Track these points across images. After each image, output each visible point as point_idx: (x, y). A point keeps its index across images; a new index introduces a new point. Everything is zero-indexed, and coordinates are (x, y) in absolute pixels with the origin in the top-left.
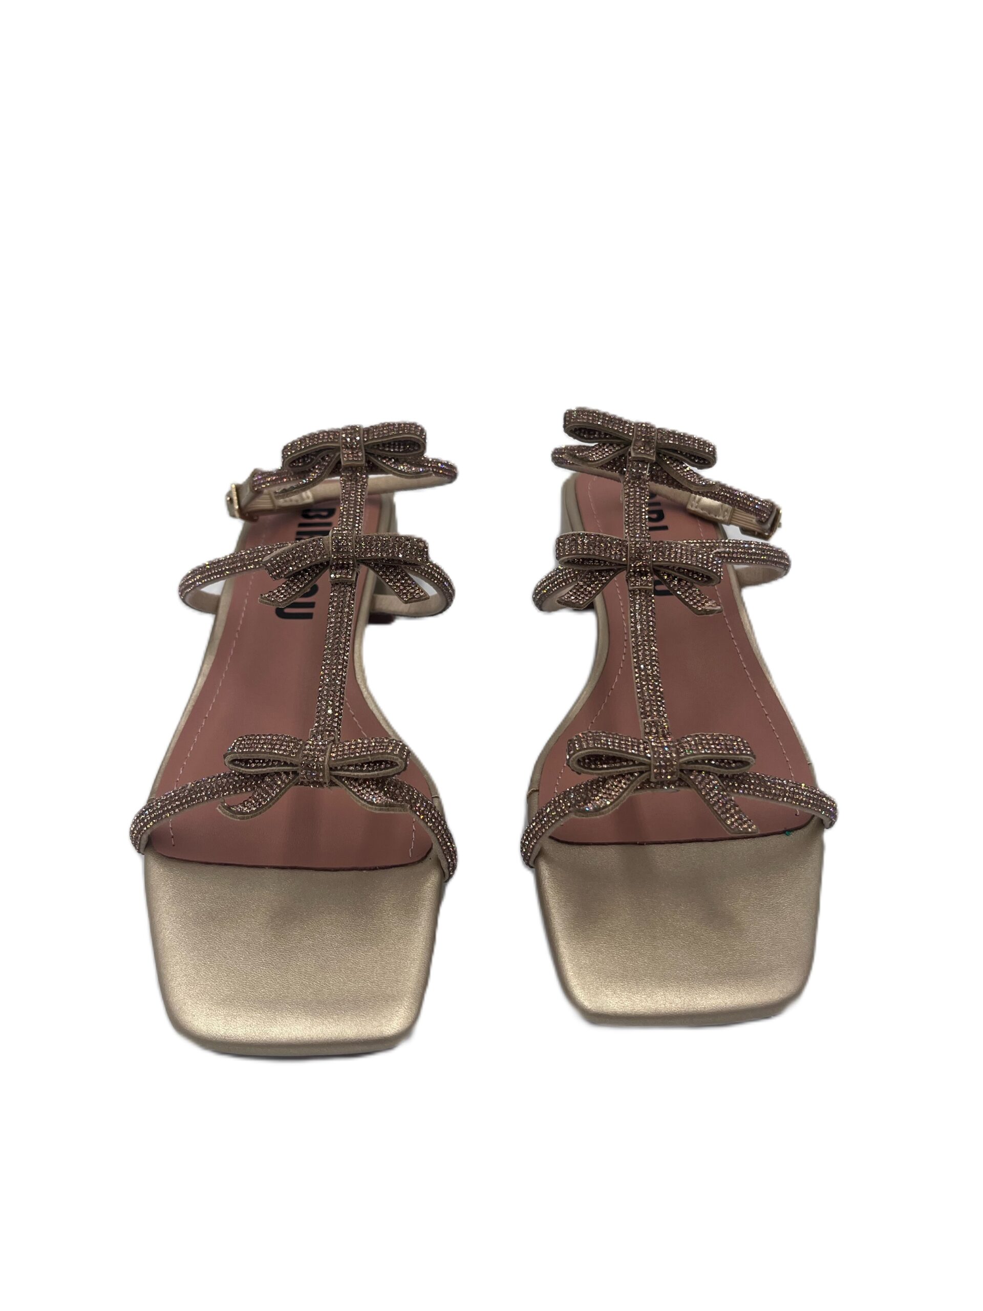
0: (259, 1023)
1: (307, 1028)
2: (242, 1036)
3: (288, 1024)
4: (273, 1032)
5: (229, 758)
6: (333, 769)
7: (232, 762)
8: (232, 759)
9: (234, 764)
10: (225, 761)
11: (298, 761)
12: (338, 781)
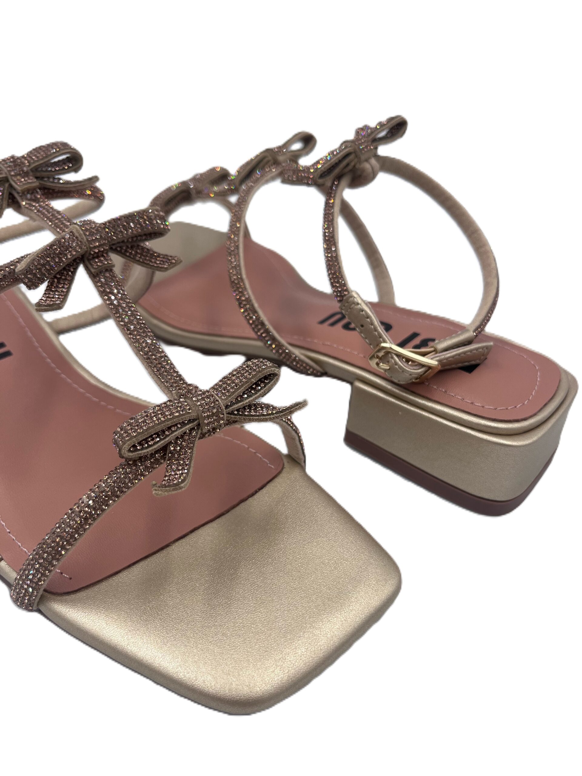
5: (126, 447)
6: (227, 407)
7: (129, 451)
8: (130, 447)
9: (132, 452)
10: (122, 453)
11: (197, 414)
12: (232, 416)
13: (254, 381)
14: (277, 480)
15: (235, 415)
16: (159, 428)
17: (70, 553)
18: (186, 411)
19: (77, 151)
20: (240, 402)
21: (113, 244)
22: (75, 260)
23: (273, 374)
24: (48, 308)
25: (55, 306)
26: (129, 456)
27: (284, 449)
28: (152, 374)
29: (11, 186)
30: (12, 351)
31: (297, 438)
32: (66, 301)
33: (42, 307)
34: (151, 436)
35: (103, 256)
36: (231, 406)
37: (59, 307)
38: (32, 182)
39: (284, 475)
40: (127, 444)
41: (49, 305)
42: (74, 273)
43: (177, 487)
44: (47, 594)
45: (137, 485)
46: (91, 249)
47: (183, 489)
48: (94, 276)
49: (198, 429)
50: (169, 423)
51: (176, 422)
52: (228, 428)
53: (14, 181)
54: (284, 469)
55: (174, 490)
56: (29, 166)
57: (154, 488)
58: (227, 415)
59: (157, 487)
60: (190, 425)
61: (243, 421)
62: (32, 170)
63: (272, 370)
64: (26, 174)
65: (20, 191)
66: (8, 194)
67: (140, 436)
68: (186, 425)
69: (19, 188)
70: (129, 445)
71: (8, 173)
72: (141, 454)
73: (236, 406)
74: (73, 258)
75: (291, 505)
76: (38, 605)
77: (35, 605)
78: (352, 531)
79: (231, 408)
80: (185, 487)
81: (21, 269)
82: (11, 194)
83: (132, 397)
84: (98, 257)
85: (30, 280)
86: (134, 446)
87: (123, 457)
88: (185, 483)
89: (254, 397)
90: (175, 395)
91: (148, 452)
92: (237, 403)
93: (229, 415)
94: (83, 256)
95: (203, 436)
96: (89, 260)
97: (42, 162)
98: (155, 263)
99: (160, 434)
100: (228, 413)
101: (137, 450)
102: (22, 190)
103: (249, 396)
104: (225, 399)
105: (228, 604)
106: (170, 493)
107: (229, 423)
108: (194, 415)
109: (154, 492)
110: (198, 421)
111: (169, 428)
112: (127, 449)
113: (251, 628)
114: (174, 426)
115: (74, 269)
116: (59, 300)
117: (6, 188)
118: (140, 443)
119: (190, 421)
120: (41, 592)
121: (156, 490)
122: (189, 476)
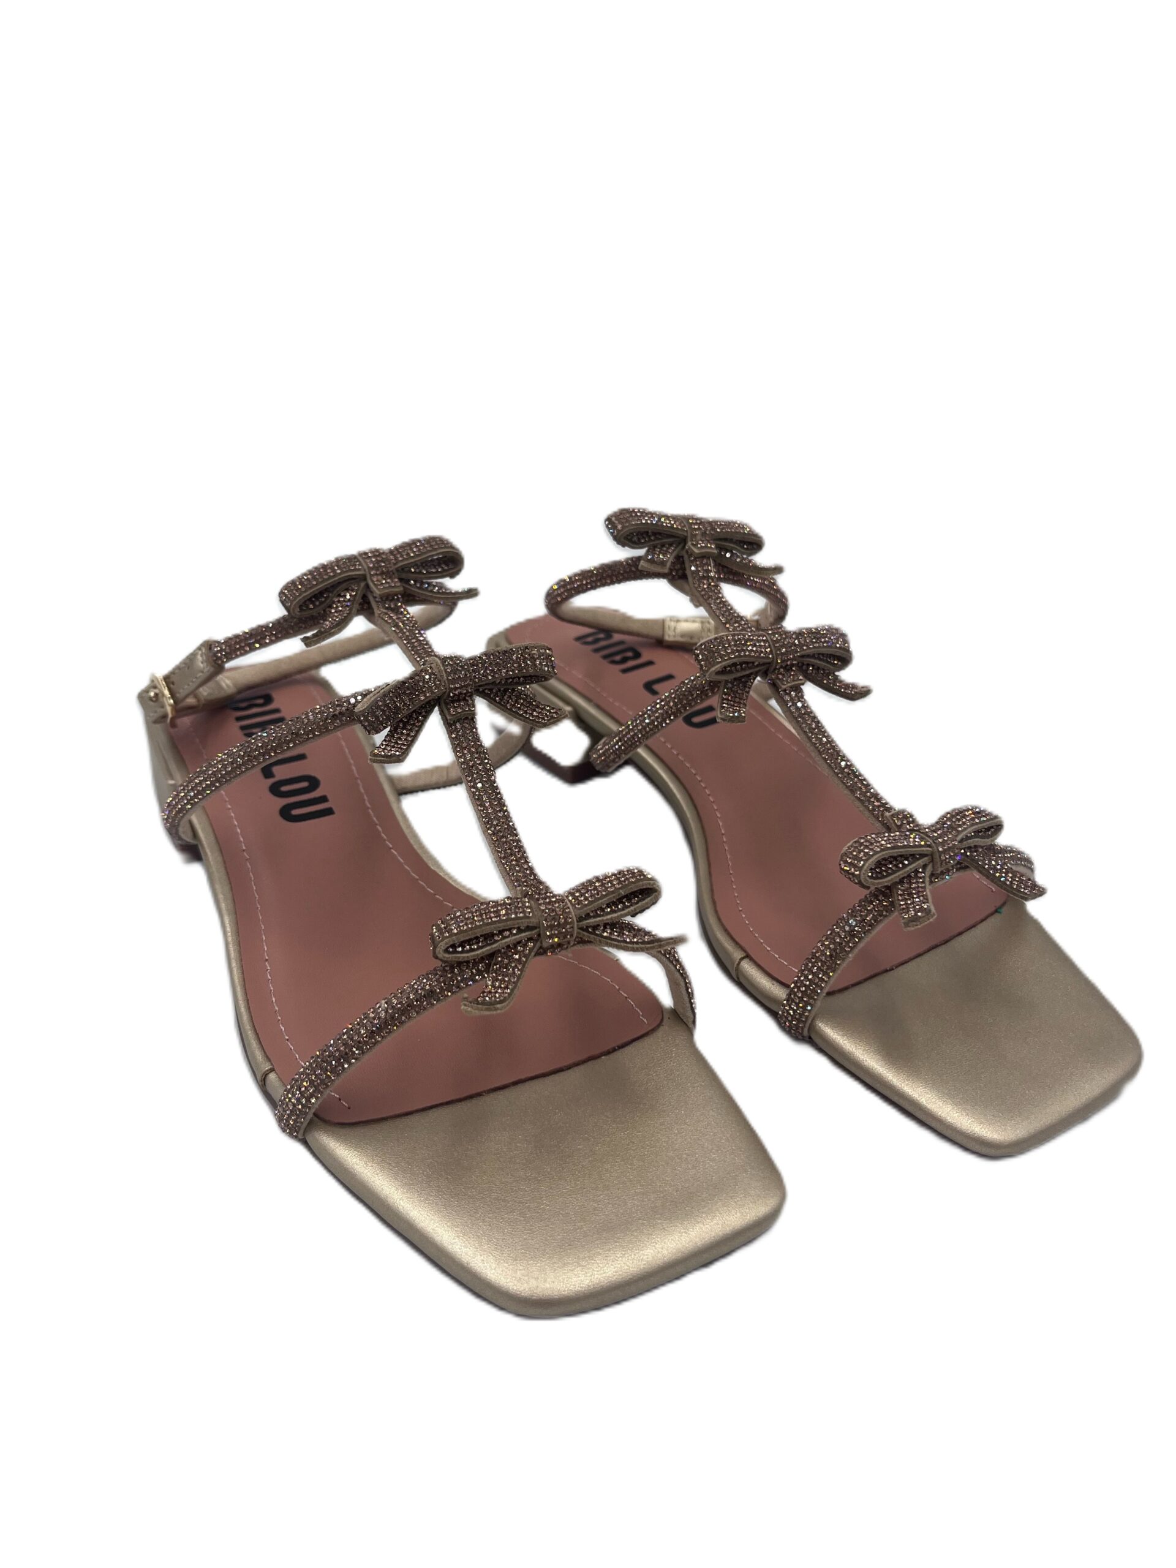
0: (623, 1253)
1: (684, 1234)
2: (614, 1275)
3: (659, 1239)
4: (647, 1255)
5: (442, 946)
6: (580, 919)
7: (446, 951)
8: (447, 946)
9: (449, 953)
10: (437, 952)
11: (537, 921)
12: (586, 934)
13: (623, 893)
14: (647, 1041)
15: (589, 932)
16: (487, 930)
17: (353, 1068)
18: (525, 915)
19: (457, 549)
20: (600, 916)
21: (480, 686)
22: (429, 702)
23: (651, 889)
24: (385, 759)
25: (394, 758)
26: (444, 957)
27: (666, 999)
28: (498, 862)
29: (367, 586)
30: (335, 809)
31: (683, 984)
32: (408, 754)
33: (377, 757)
34: (477, 938)
35: (464, 699)
36: (585, 919)
37: (399, 759)
38: (394, 585)
39: (660, 1033)
40: (444, 942)
41: (386, 756)
42: (426, 718)
43: (492, 1007)
44: (317, 1120)
45: (450, 999)
46: (451, 690)
47: (499, 1012)
48: (449, 725)
49: (537, 941)
50: (501, 926)
51: (510, 925)
52: (579, 948)
53: (373, 581)
54: (661, 1027)
55: (487, 1010)
56: (395, 564)
57: (464, 1002)
58: (579, 931)
59: (467, 1001)
60: (527, 933)
61: (598, 943)
62: (397, 570)
63: (650, 883)
64: (388, 574)
65: (378, 596)
66: (362, 595)
67: (462, 935)
68: (522, 933)
69: (377, 592)
70: (446, 944)
71: (367, 570)
72: (459, 958)
73: (592, 921)
74: (427, 700)
75: (657, 1075)
76: (304, 1135)
77: (302, 1132)
78: (733, 1125)
79: (585, 922)
80: (501, 1010)
81: (361, 709)
82: (364, 597)
83: (464, 887)
84: (459, 700)
85: (371, 723)
86: (454, 946)
87: (436, 958)
88: (503, 1004)
89: (619, 913)
90: (519, 892)
91: (468, 957)
92: (594, 917)
93: (581, 931)
94: (439, 698)
95: (542, 951)
96: (447, 704)
97: (412, 560)
98: (531, 714)
99: (489, 937)
100: (581, 929)
101: (455, 952)
102: (380, 595)
103: (613, 911)
104: (579, 909)
105: (537, 1180)
106: (482, 1012)
107: (582, 941)
108: (533, 922)
109: (463, 1007)
110: (538, 930)
111: (501, 932)
112: (444, 948)
113: (558, 1215)
114: (506, 930)
115: (426, 712)
116: (399, 750)
117: (361, 589)
118: (462, 944)
119: (529, 928)
120: (310, 1116)
121: (465, 1005)
122: (511, 998)
